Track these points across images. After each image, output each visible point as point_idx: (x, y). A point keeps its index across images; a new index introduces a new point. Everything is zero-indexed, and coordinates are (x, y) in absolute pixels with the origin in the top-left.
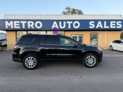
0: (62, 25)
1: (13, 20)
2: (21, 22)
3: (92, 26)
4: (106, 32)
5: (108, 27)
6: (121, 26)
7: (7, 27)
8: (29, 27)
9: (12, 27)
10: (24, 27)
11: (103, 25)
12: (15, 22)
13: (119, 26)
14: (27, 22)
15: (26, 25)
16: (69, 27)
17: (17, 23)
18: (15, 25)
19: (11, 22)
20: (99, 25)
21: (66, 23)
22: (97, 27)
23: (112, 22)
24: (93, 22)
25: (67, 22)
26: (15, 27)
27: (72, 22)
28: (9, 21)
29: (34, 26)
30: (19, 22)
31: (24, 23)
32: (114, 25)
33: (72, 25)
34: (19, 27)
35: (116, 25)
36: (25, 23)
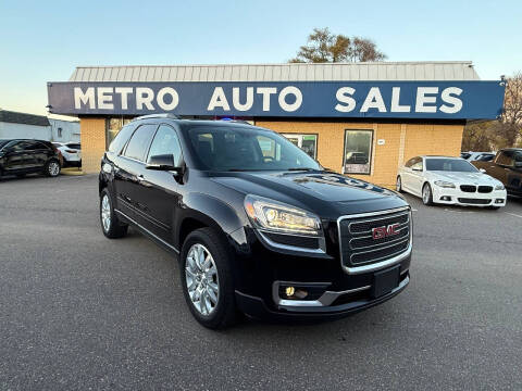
0: (243, 100)
1: (96, 85)
2: (118, 90)
3: (346, 105)
4: (404, 126)
5: (407, 109)
6: (458, 105)
7: (78, 106)
8: (139, 107)
9: (92, 106)
10: (125, 106)
11: (388, 103)
12: (101, 90)
13: (452, 106)
14: (134, 90)
15: (132, 99)
16: (266, 107)
17: (105, 94)
18: (101, 98)
19: (91, 91)
20: (374, 101)
21: (255, 91)
22: (364, 109)
23: (421, 91)
24: (351, 91)
25: (260, 90)
26: (102, 106)
27: (274, 90)
28: (84, 86)
29: (154, 103)
30: (110, 90)
31: (124, 92)
32: (433, 100)
33: (274, 98)
34: (111, 107)
35: (440, 103)
36: (128, 95)
